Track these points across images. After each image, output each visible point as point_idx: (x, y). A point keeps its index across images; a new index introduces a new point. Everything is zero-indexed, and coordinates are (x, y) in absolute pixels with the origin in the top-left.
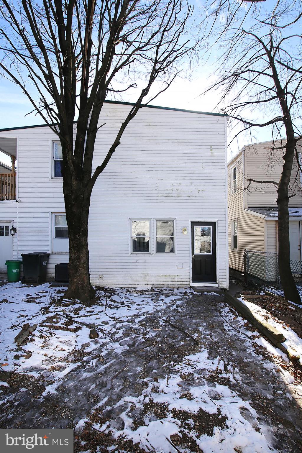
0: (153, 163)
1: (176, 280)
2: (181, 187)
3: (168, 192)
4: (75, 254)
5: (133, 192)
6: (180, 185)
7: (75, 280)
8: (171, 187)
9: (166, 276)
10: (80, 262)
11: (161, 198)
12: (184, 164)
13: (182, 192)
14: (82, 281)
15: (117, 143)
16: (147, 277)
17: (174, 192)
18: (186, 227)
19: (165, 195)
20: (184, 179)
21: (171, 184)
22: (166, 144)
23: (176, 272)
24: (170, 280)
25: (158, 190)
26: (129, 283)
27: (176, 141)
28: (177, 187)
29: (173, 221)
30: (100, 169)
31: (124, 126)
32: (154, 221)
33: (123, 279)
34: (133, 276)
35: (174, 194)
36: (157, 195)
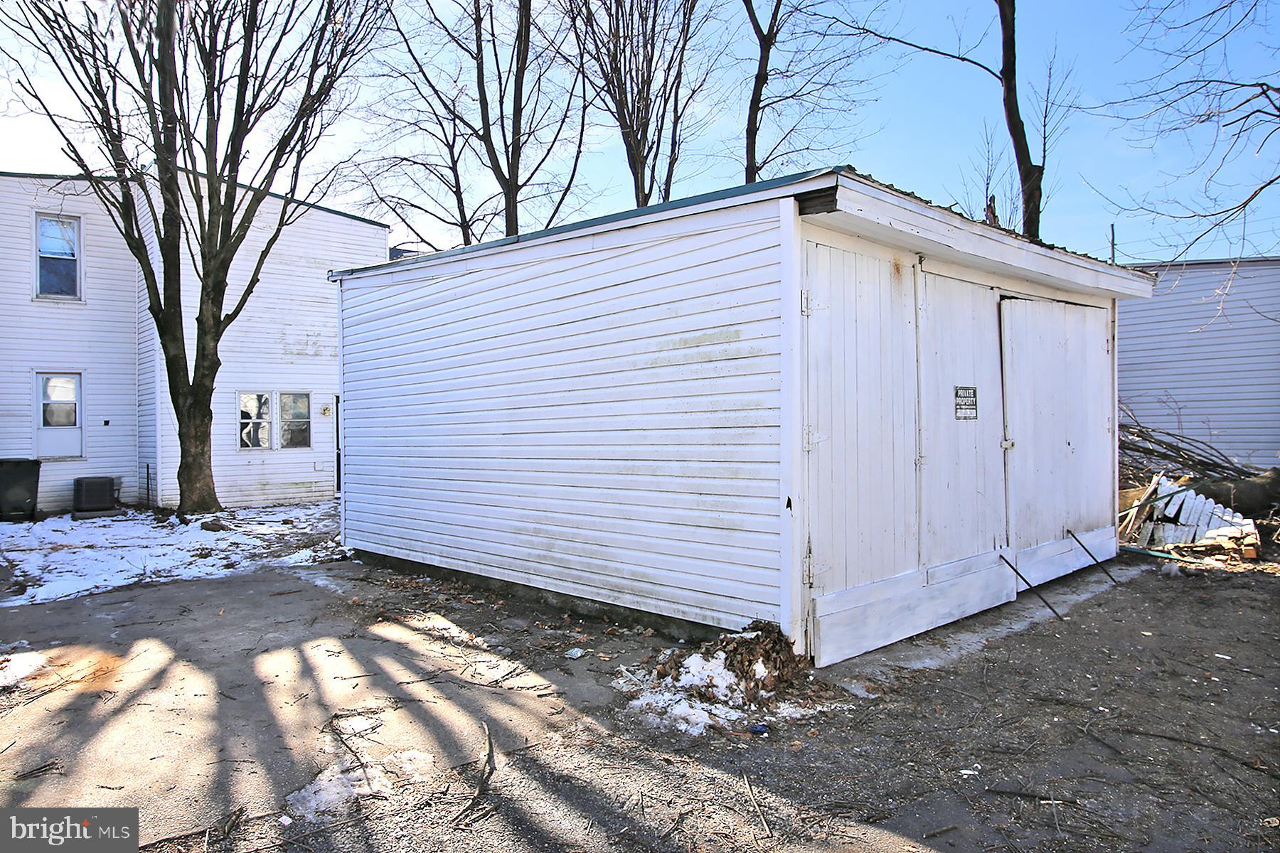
0: (276, 296)
1: (314, 489)
2: (318, 338)
3: (300, 347)
4: (196, 447)
5: (243, 344)
6: (319, 335)
7: (198, 485)
8: (305, 338)
9: (297, 484)
10: (204, 459)
11: (289, 356)
12: (325, 300)
13: (322, 348)
14: (206, 486)
15: (255, 281)
16: (267, 487)
17: (309, 347)
18: (328, 404)
19: (296, 352)
20: (325, 326)
21: (305, 333)
22: (296, 264)
23: (313, 477)
24: (304, 490)
25: (284, 342)
26: (236, 499)
27: (313, 261)
28: (314, 339)
29: (307, 396)
30: (231, 318)
31: (265, 254)
32: (278, 394)
33: (227, 494)
34: (243, 488)
35: (310, 350)
36: (283, 351)
